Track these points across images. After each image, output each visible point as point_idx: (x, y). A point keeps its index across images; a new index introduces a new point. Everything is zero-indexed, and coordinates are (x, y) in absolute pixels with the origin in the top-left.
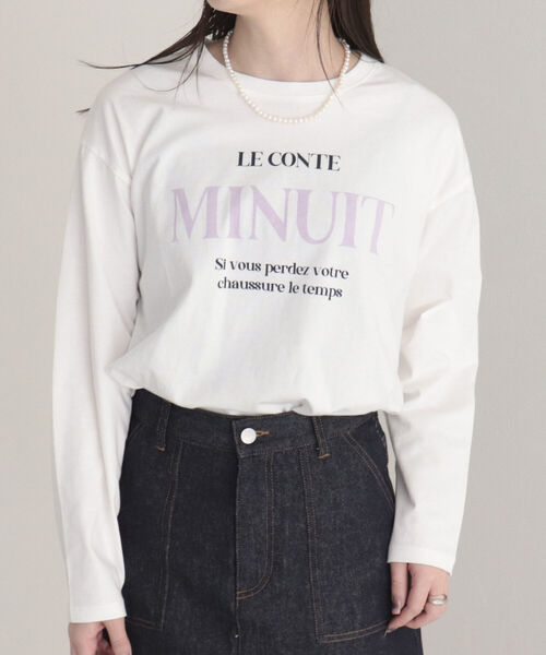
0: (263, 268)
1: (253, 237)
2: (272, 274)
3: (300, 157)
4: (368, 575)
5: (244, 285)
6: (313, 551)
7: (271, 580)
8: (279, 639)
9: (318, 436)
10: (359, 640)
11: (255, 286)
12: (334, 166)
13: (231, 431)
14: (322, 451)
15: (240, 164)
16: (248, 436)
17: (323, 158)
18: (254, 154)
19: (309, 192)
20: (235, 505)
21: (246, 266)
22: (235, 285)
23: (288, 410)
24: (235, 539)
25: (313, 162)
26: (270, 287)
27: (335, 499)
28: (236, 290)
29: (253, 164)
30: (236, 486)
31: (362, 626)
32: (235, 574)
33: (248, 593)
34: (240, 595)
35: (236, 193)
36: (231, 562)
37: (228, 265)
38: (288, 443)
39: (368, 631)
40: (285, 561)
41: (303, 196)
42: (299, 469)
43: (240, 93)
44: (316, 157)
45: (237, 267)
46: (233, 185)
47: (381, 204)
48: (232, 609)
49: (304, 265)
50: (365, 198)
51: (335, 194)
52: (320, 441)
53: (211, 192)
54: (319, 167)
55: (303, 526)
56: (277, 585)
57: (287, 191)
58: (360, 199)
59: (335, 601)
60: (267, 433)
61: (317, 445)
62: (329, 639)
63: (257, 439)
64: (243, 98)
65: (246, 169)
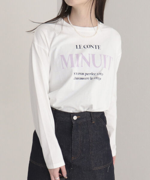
0: (84, 74)
1: (82, 66)
2: (86, 75)
3: (91, 46)
4: (104, 152)
5: (80, 78)
6: (91, 146)
7: (81, 154)
8: (83, 169)
9: (92, 117)
10: (102, 169)
11: (82, 79)
12: (99, 48)
13: (71, 117)
14: (93, 121)
15: (77, 48)
16: (75, 118)
17: (96, 46)
18: (80, 45)
19: (94, 55)
20: (72, 136)
21: (80, 74)
22: (77, 79)
23: (85, 111)
24: (72, 144)
25: (94, 47)
26: (86, 79)
27: (96, 133)
28: (77, 80)
29: (80, 48)
30: (72, 130)
31: (103, 165)
32: (72, 153)
33: (75, 158)
34: (73, 158)
35: (77, 56)
36: (70, 150)
37: (76, 74)
38: (85, 119)
39: (105, 166)
40: (84, 149)
41: (93, 56)
42: (88, 126)
43: (75, 30)
44: (95, 46)
45: (78, 74)
46: (76, 54)
47: (110, 57)
48: (71, 162)
49: (94, 73)
50: (107, 56)
51: (101, 55)
52: (93, 119)
53: (71, 55)
54: (96, 48)
55: (89, 140)
56: (82, 155)
57: (89, 54)
58: (106, 56)
59: (96, 159)
60: (80, 117)
61: (92, 120)
62: (95, 169)
63: (77, 118)
64: (76, 31)
65: (78, 50)
